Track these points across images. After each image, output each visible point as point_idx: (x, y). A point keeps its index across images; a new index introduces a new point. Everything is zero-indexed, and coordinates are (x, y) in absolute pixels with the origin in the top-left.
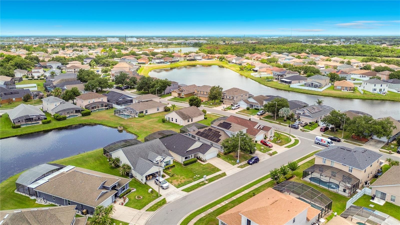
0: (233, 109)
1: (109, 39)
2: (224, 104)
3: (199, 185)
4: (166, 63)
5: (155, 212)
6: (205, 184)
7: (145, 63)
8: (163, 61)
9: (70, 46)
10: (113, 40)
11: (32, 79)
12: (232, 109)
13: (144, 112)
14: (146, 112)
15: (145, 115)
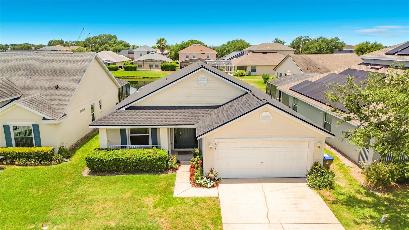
13: (249, 70)
14: (254, 71)
15: (249, 74)
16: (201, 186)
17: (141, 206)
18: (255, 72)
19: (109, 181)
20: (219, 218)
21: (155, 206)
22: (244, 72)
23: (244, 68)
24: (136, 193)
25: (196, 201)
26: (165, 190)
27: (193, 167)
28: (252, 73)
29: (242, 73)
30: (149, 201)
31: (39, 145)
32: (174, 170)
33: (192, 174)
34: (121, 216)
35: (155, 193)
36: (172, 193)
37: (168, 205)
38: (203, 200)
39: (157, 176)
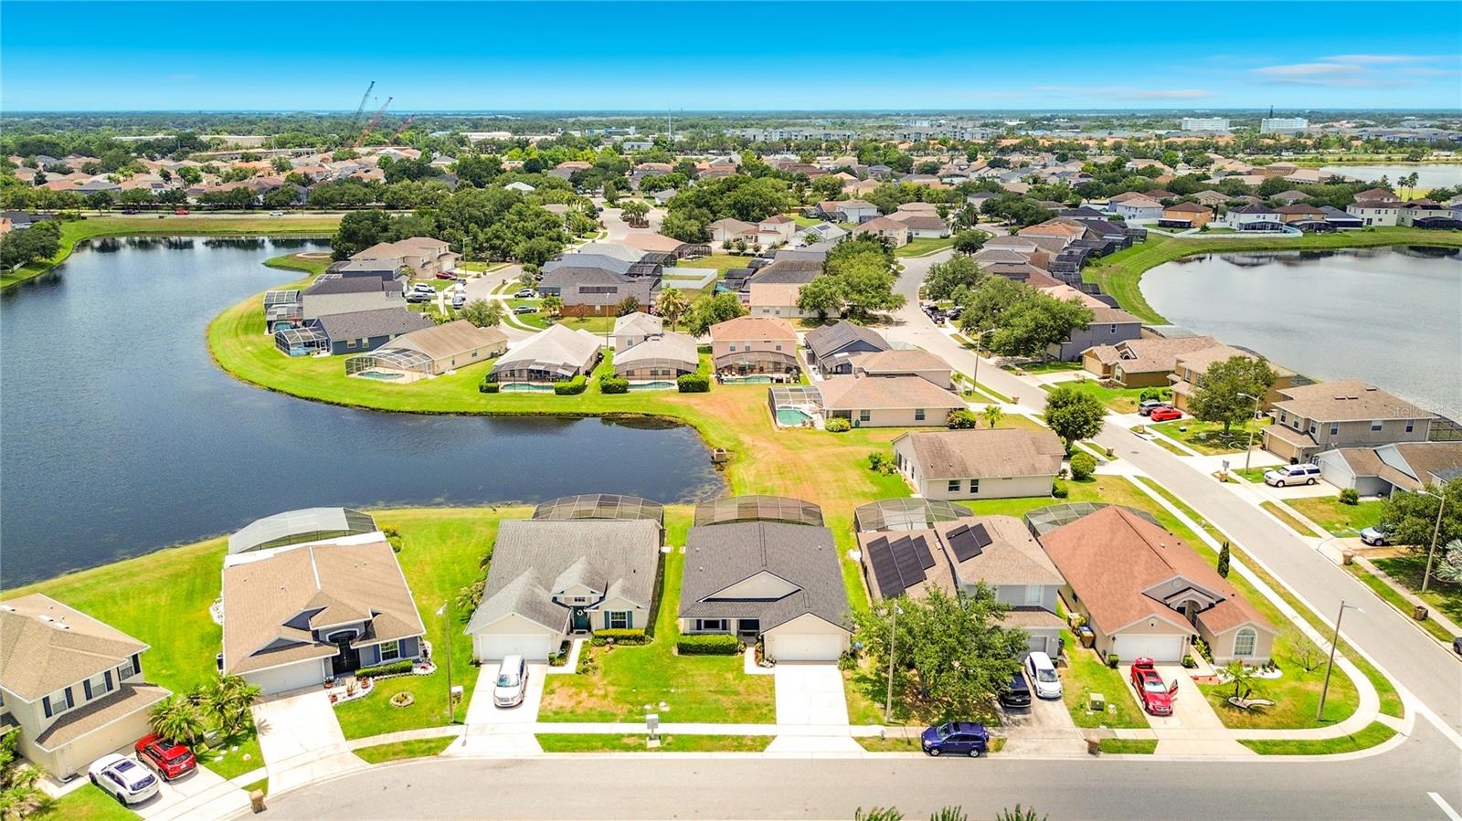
0: (1270, 481)
1: (1190, 124)
2: (1263, 448)
3: (613, 743)
4: (1285, 232)
5: (372, 766)
6: (642, 748)
7: (1190, 223)
8: (1277, 221)
9: (1011, 147)
10: (1208, 125)
11: (738, 254)
12: (1266, 482)
13: (856, 417)
14: (865, 418)
15: (857, 426)
16: (762, 666)
17: (725, 679)
18: (868, 420)
19: (697, 660)
20: (774, 687)
21: (734, 680)
22: (844, 422)
23: (846, 415)
24: (719, 670)
25: (760, 677)
26: (738, 669)
27: (757, 651)
28: (862, 424)
29: (841, 426)
30: (730, 676)
31: (630, 627)
32: (742, 652)
33: (757, 657)
34: (716, 685)
35: (732, 671)
36: (743, 671)
37: (742, 679)
38: (764, 676)
39: (730, 657)
